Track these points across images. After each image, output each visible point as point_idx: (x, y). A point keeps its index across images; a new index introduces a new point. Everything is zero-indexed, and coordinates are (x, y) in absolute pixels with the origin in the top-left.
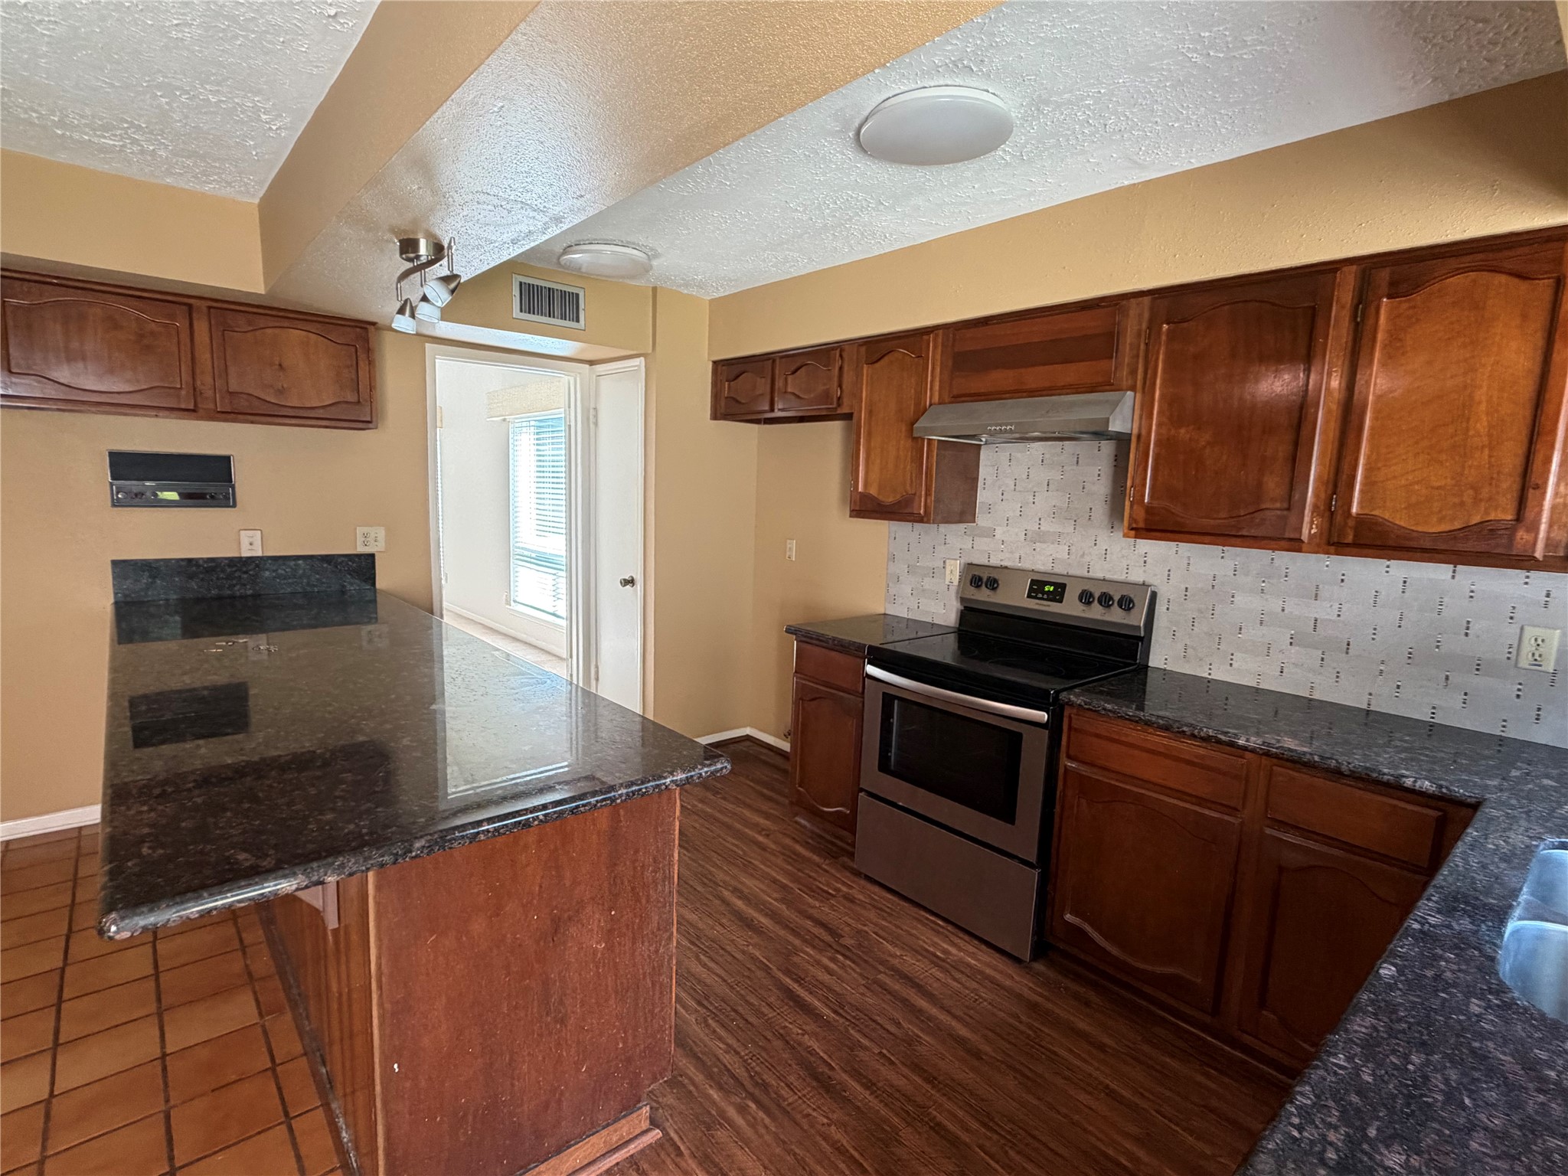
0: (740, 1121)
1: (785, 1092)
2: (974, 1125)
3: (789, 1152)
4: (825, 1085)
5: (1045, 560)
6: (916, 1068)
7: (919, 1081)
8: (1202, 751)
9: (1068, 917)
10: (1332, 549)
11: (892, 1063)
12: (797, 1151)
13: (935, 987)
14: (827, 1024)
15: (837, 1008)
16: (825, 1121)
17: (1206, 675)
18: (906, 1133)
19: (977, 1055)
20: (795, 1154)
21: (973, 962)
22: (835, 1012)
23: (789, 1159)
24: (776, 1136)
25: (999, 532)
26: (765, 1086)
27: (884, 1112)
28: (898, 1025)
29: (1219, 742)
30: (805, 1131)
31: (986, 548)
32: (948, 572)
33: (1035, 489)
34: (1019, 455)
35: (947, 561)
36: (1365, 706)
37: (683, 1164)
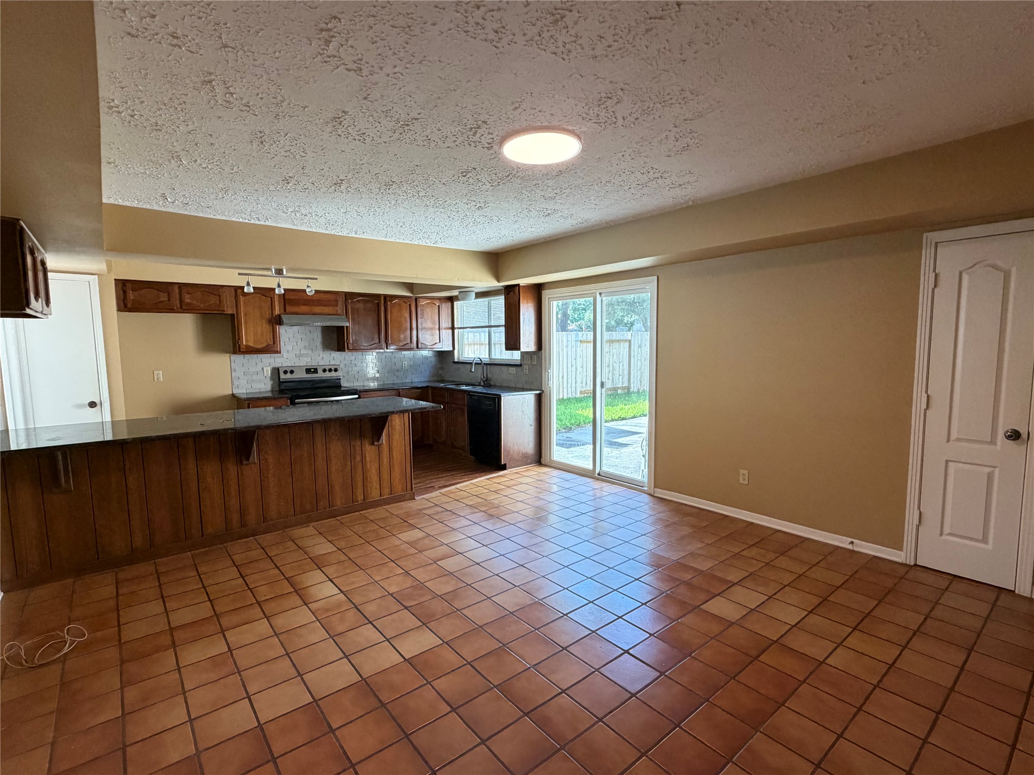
5: (305, 362)
32: (264, 372)
33: (297, 341)
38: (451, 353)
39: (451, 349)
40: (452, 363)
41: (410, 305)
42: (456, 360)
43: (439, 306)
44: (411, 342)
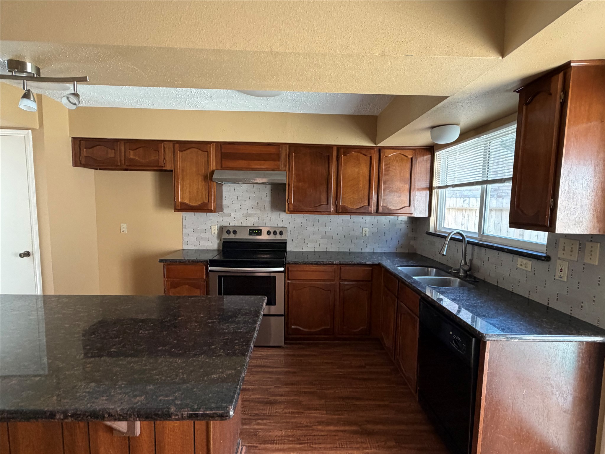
0: (262, 427)
1: (264, 412)
2: (311, 387)
3: (282, 423)
4: (272, 403)
5: (251, 222)
6: (286, 384)
7: (291, 386)
8: (325, 268)
9: (293, 327)
10: (337, 213)
11: (280, 387)
12: (283, 421)
13: (268, 364)
14: (253, 390)
15: (251, 384)
16: (281, 410)
17: (302, 250)
18: (301, 398)
19: (295, 373)
20: (284, 422)
21: (270, 353)
22: (252, 385)
23: (284, 424)
24: (274, 422)
25: (233, 215)
26: (257, 415)
27: (292, 398)
28: (270, 378)
29: (330, 264)
30: (280, 416)
31: (228, 220)
32: (212, 230)
33: (245, 200)
34: (238, 188)
35: (212, 226)
36: (337, 251)
37: (261, 448)
38: (425, 221)
39: (426, 215)
40: (425, 235)
41: (371, 158)
42: (431, 230)
43: (412, 159)
44: (369, 205)
